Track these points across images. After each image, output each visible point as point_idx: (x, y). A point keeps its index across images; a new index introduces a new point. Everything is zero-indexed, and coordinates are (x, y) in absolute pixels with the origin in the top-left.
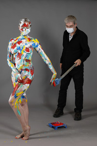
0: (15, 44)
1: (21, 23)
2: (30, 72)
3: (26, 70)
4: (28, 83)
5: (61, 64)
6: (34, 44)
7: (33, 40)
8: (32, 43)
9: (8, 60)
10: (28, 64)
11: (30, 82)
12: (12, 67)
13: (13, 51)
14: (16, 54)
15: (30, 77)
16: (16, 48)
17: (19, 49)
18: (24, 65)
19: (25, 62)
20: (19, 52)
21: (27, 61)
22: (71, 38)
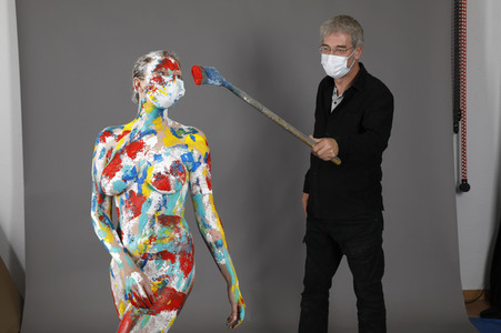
0: (117, 155)
1: (148, 60)
2: (178, 263)
3: (164, 255)
4: (170, 308)
5: (306, 196)
6: (190, 154)
7: (187, 139)
8: (184, 151)
9: (94, 216)
10: (169, 232)
11: (177, 301)
12: (108, 245)
13: (108, 186)
14: (124, 197)
15: (179, 283)
16: (119, 176)
17: (133, 175)
18: (152, 238)
19: (158, 227)
20: (135, 187)
21: (167, 221)
22: (338, 102)
